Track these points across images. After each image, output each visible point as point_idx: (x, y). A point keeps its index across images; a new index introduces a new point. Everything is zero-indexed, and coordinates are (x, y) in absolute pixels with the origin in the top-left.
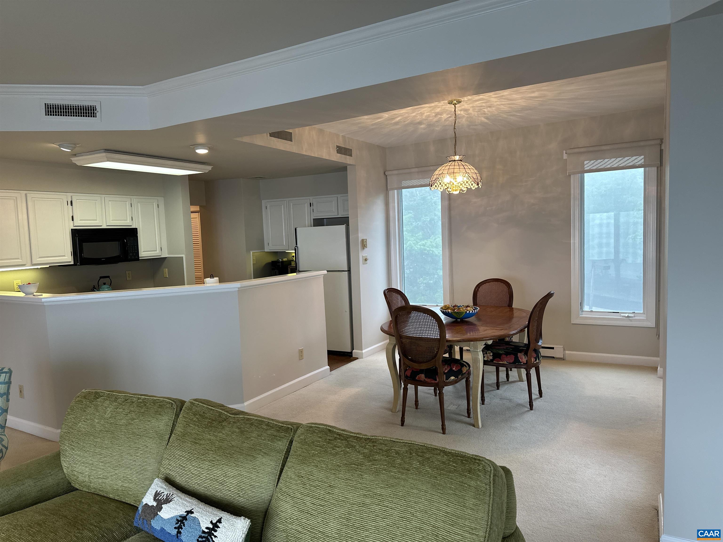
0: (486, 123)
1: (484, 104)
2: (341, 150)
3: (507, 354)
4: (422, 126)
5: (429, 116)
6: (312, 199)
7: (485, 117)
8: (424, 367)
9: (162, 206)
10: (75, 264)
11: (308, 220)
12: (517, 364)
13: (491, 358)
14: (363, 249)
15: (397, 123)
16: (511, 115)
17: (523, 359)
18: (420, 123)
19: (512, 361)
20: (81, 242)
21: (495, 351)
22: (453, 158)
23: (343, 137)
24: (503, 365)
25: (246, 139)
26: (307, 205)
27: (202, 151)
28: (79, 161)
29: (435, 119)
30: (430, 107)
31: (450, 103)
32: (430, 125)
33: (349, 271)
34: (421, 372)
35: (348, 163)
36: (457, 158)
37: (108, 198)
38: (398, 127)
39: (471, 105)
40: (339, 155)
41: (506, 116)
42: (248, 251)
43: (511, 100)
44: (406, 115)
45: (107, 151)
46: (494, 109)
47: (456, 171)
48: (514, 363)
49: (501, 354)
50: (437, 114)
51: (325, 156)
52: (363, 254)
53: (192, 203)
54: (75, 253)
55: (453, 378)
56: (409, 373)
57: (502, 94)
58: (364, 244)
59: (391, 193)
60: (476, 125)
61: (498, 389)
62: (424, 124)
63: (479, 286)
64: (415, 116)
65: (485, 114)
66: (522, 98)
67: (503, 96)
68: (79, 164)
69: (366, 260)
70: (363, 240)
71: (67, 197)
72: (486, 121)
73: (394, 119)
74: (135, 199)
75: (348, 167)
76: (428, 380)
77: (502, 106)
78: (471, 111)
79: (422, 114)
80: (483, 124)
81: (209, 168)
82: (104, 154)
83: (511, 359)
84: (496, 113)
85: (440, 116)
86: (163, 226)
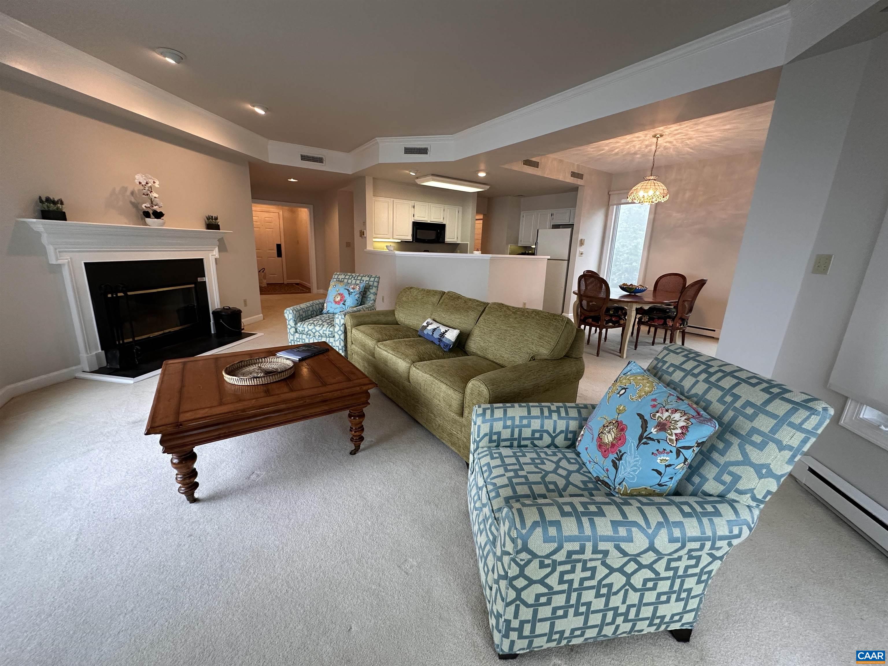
0: (691, 152)
1: (684, 137)
2: (574, 175)
3: (659, 318)
4: (638, 156)
5: (640, 148)
6: (554, 211)
7: (689, 148)
8: (592, 314)
9: (461, 213)
10: (413, 241)
11: (548, 224)
12: (664, 325)
13: (647, 320)
14: (581, 246)
15: (617, 154)
16: (713, 146)
17: (670, 323)
18: (635, 153)
19: (661, 323)
20: (417, 229)
21: (651, 316)
22: (648, 178)
23: (578, 166)
24: (653, 326)
25: (506, 166)
26: (550, 215)
27: (482, 175)
28: (420, 182)
29: (647, 150)
30: (639, 141)
31: (655, 136)
32: (644, 155)
33: (569, 260)
34: (591, 317)
35: (579, 184)
36: (652, 178)
37: (432, 205)
38: (618, 157)
39: (673, 138)
40: (572, 178)
41: (707, 146)
42: (507, 244)
43: (706, 133)
44: (622, 147)
45: (433, 175)
46: (694, 140)
47: (647, 187)
48: (663, 325)
49: (655, 318)
50: (647, 146)
51: (561, 178)
52: (580, 249)
53: (478, 212)
54: (413, 235)
55: (611, 324)
56: (582, 318)
57: (697, 128)
58: (582, 243)
59: (611, 208)
60: (684, 155)
61: (653, 345)
62: (638, 154)
63: (661, 278)
64: (629, 148)
65: (688, 145)
66: (717, 131)
67: (698, 129)
68: (418, 183)
69: (582, 254)
70: (582, 240)
71: (412, 203)
72: (691, 151)
73: (613, 151)
74: (446, 207)
75: (579, 187)
76: (593, 323)
77: (701, 138)
78: (675, 143)
79: (634, 146)
80: (688, 153)
81: (488, 187)
82: (431, 177)
83: (661, 322)
84: (697, 144)
85: (649, 148)
86: (460, 224)
